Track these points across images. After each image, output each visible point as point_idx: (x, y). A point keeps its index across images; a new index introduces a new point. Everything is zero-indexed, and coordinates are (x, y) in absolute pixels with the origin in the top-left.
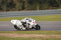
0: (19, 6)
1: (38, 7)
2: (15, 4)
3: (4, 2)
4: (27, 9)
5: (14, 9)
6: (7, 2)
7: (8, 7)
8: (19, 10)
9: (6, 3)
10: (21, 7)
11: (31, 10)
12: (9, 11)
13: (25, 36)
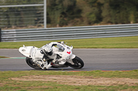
0: (88, 13)
1: (132, 17)
2: (80, 8)
3: (56, 5)
4: (108, 20)
5: (78, 19)
6: (62, 5)
7: (66, 17)
8: (90, 24)
9: (60, 7)
10: (93, 15)
11: (117, 23)
12: (67, 25)
13: (102, 82)
